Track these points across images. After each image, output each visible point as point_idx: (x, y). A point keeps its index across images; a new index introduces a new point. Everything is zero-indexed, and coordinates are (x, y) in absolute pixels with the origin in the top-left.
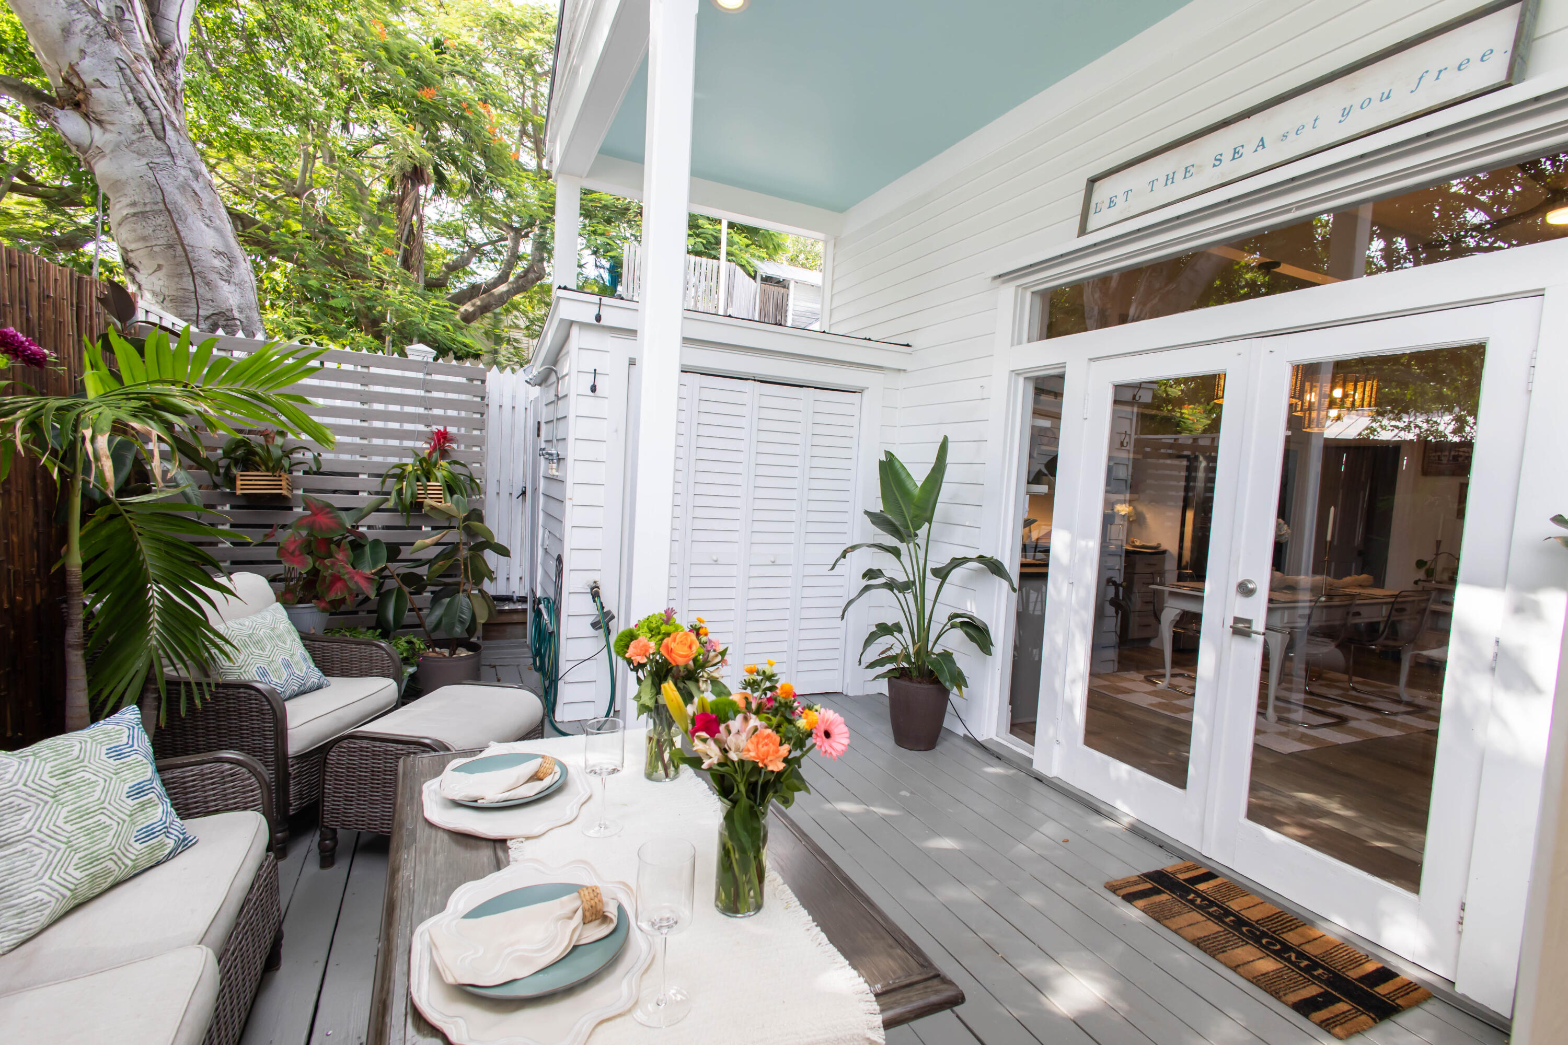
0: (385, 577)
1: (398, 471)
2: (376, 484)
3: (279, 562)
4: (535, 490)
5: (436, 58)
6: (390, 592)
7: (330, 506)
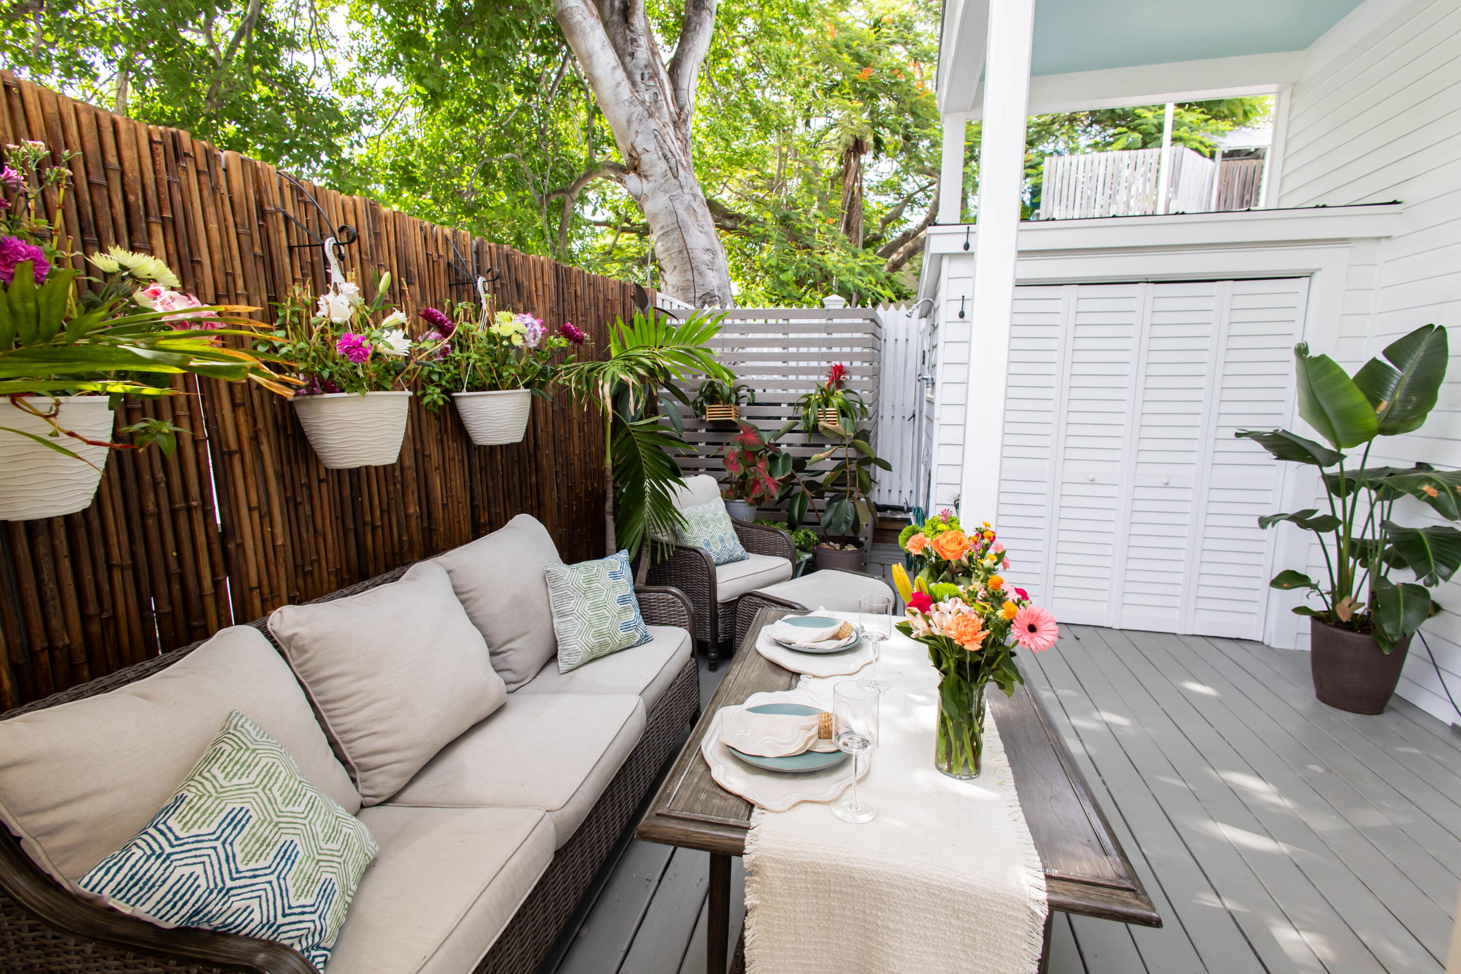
0: (793, 484)
1: (805, 400)
2: (790, 411)
3: (723, 470)
4: (921, 412)
5: (875, 36)
6: (796, 495)
7: (755, 428)
